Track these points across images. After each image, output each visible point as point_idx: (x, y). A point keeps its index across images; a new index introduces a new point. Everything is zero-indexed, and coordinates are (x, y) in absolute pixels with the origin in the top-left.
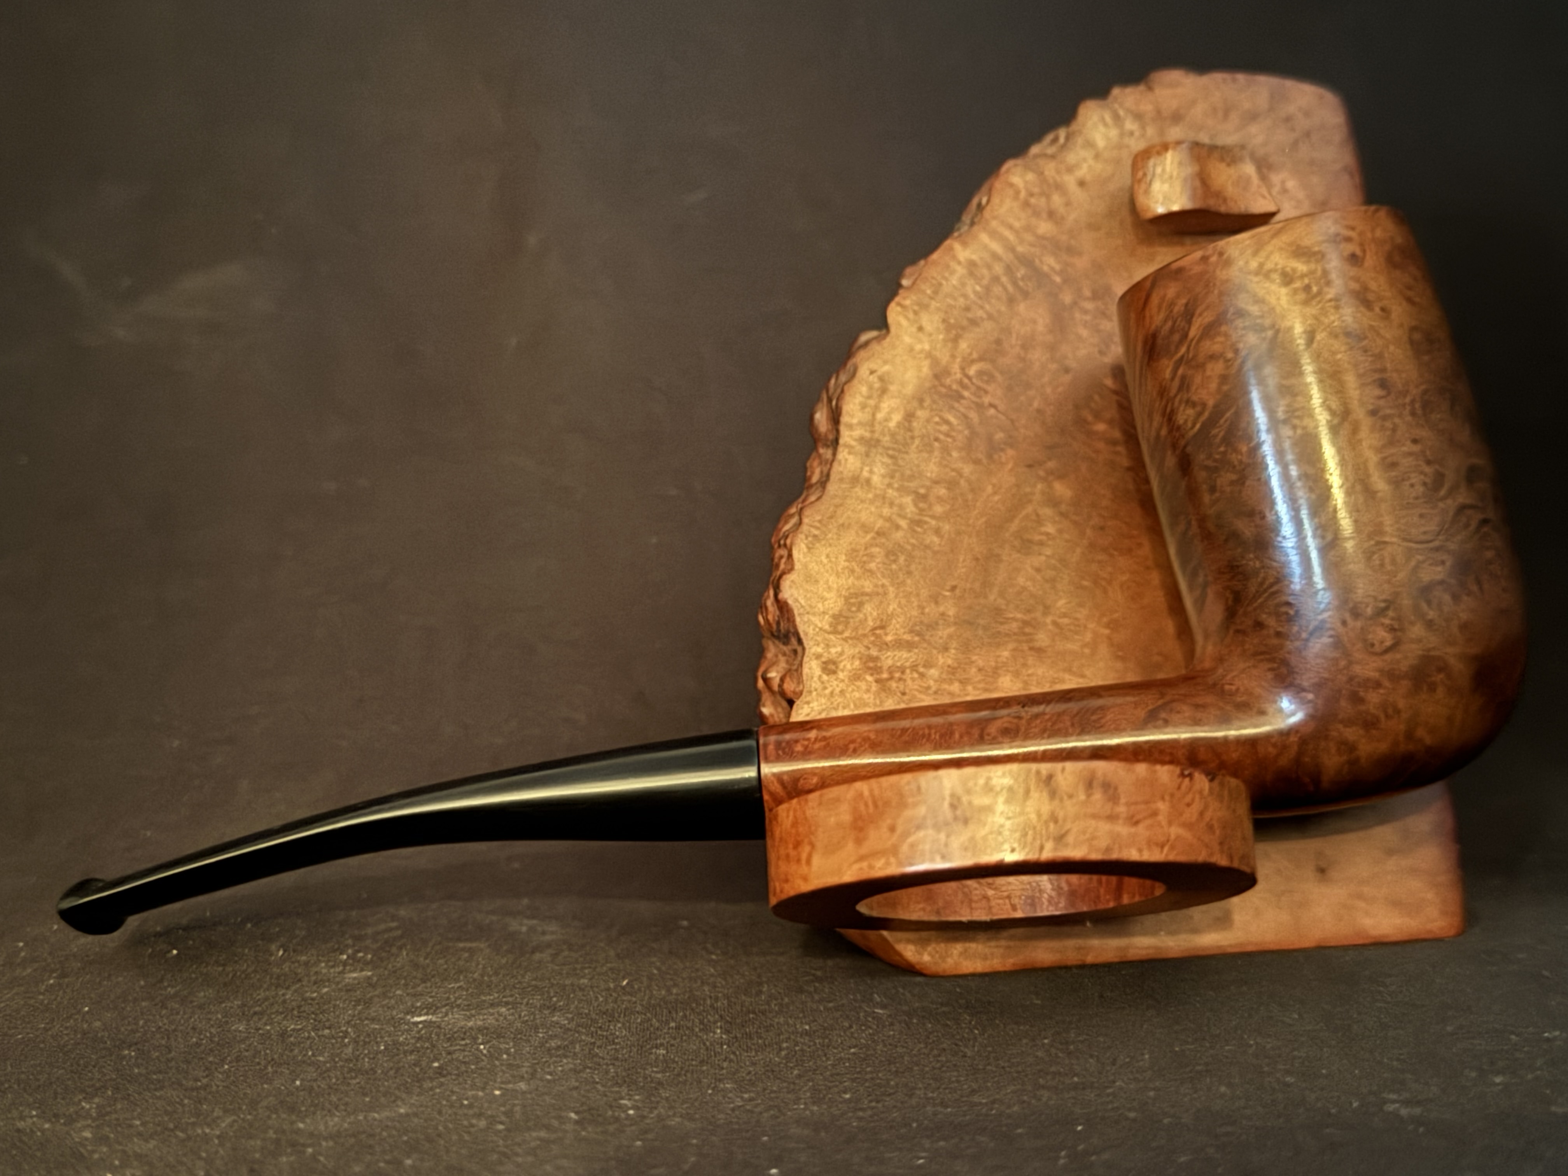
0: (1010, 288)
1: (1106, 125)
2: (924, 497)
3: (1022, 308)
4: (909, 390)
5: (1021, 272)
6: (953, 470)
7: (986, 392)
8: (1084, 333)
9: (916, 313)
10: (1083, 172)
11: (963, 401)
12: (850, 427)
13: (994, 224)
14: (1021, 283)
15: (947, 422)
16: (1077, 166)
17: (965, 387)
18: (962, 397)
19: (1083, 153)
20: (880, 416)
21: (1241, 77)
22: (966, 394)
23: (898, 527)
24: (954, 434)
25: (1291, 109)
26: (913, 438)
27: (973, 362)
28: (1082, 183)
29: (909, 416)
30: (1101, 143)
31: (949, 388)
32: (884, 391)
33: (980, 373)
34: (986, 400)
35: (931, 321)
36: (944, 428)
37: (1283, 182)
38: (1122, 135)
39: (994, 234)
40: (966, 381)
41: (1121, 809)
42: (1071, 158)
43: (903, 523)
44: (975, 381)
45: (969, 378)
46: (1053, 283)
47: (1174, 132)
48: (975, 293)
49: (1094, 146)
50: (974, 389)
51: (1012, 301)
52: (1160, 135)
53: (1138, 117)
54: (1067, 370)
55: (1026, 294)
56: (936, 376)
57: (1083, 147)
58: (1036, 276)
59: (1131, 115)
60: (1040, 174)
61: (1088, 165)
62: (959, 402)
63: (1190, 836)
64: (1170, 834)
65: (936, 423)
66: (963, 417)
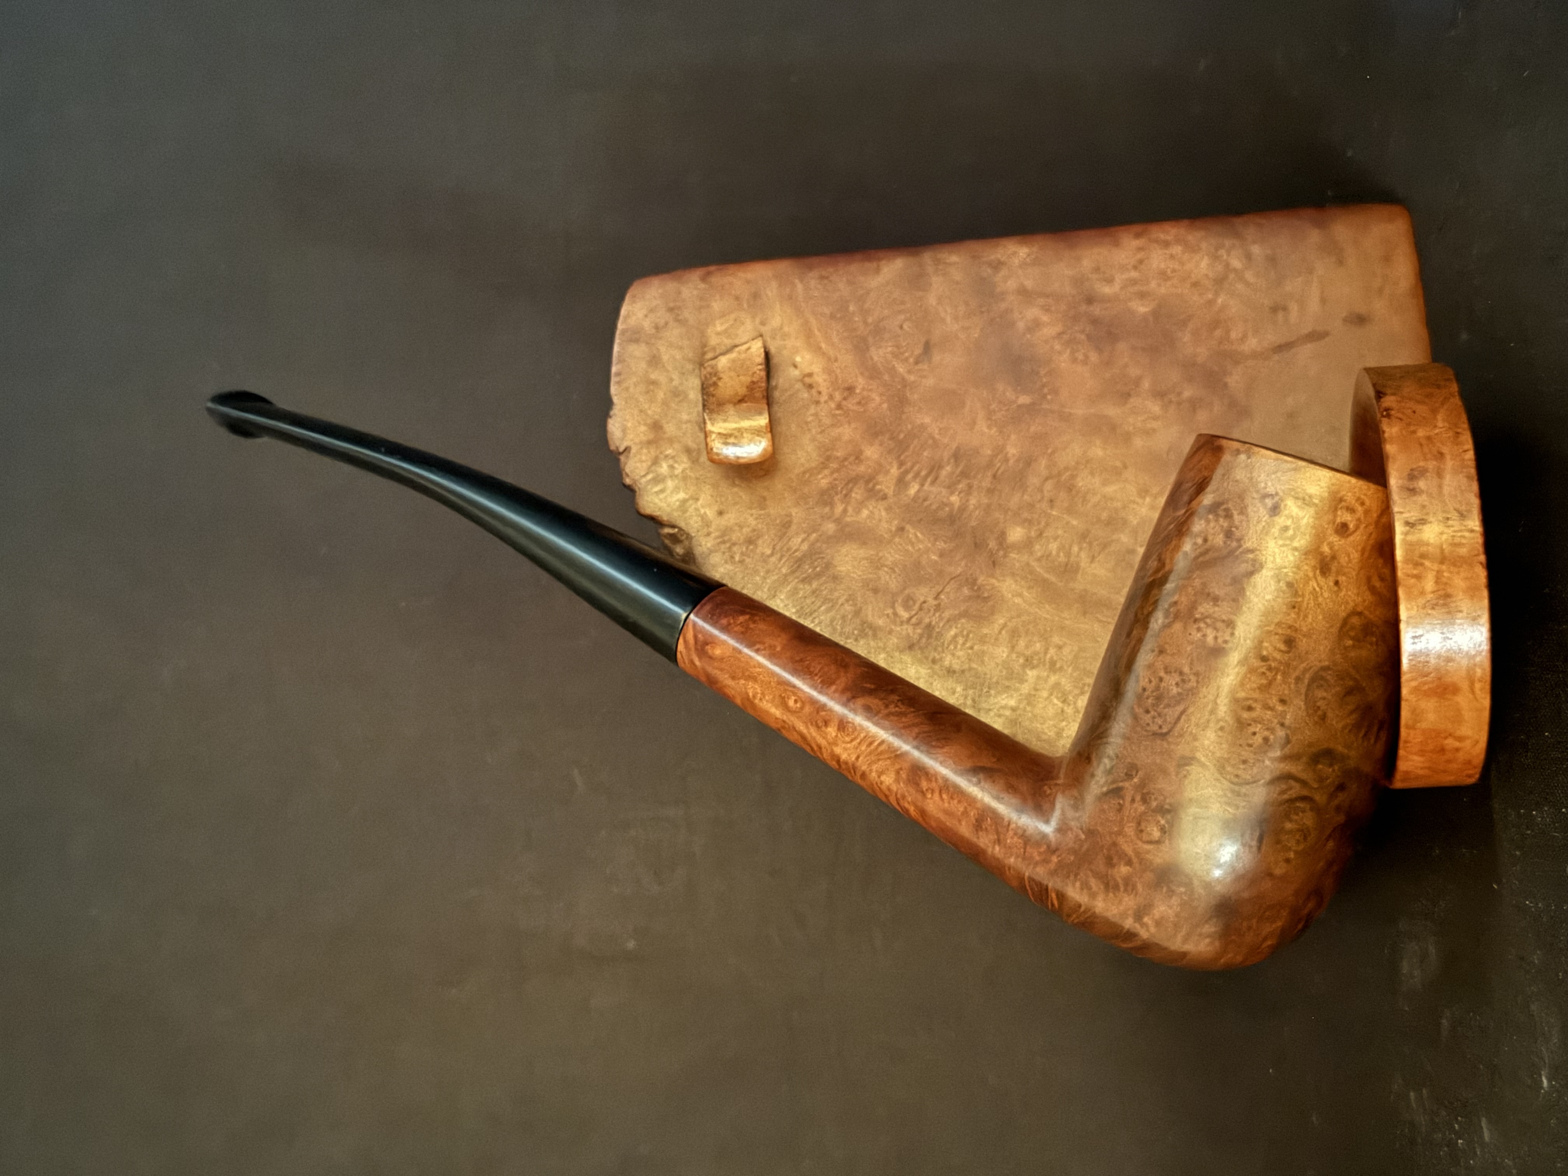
0: (822, 579)
1: (662, 491)
2: (1028, 659)
3: (843, 568)
5: (807, 570)
6: (1000, 632)
7: (924, 602)
8: (865, 513)
10: (710, 513)
11: (934, 623)
14: (818, 570)
15: (955, 637)
16: (703, 517)
17: (920, 621)
18: (930, 624)
19: (690, 512)
21: (614, 369)
22: (927, 620)
24: (965, 633)
25: (647, 324)
26: (970, 669)
27: (895, 614)
28: (720, 513)
30: (682, 495)
31: (921, 636)
33: (907, 607)
34: (932, 602)
36: (961, 640)
37: (718, 334)
38: (672, 476)
40: (914, 620)
41: (1431, 465)
42: (693, 523)
43: (1053, 679)
44: (914, 612)
45: (911, 618)
46: (817, 541)
47: (670, 429)
48: (828, 610)
49: (684, 501)
50: (922, 614)
51: (835, 578)
52: (671, 441)
53: (656, 462)
54: (901, 529)
55: (828, 566)
56: (911, 647)
57: (685, 511)
58: (812, 554)
59: (653, 468)
60: (711, 552)
61: (703, 507)
62: (935, 627)
63: (1443, 411)
64: (1445, 427)
65: (955, 648)
66: (949, 622)
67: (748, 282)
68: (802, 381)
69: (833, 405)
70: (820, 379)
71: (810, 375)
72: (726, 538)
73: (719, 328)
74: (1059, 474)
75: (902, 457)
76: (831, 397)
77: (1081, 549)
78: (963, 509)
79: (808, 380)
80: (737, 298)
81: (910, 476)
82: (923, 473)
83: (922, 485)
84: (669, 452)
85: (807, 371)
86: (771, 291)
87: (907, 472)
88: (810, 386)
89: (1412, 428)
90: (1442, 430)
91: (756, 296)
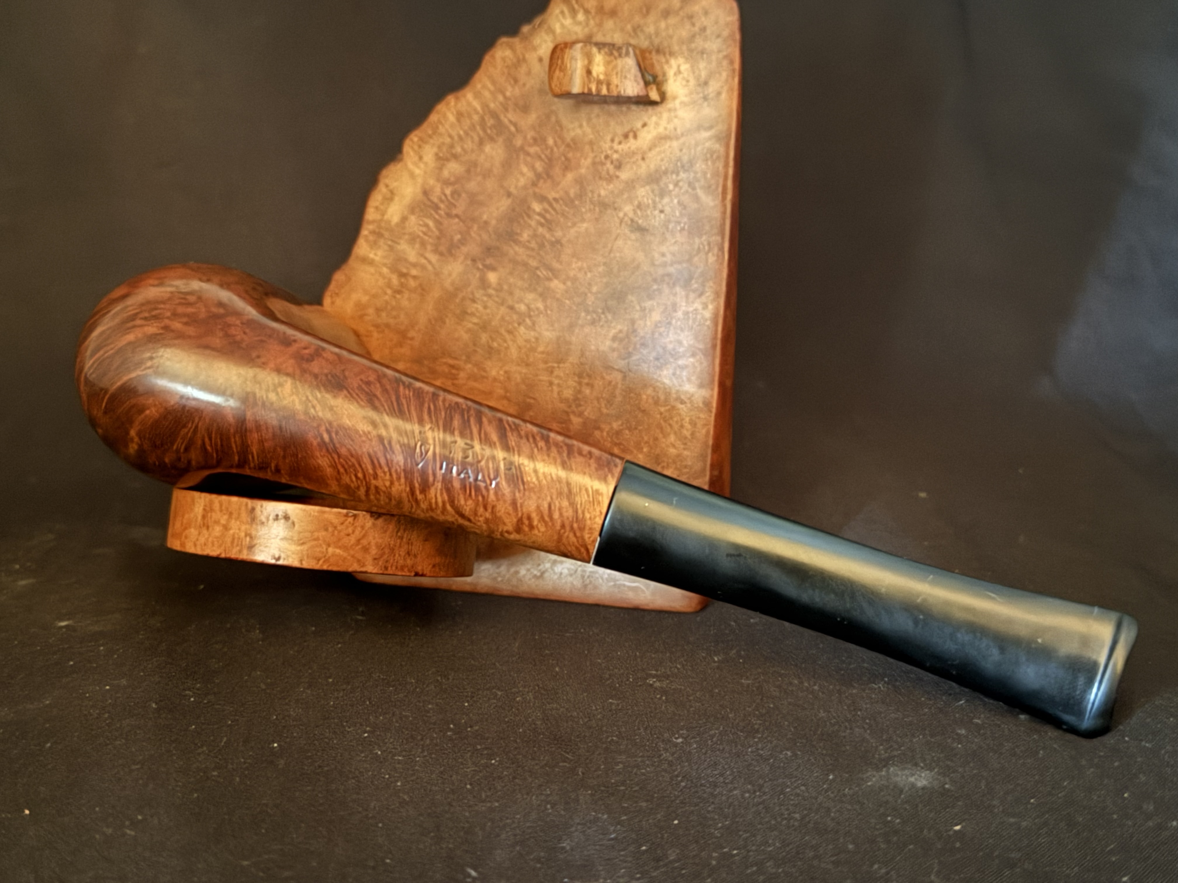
0: (481, 133)
1: (564, 16)
2: (405, 275)
3: (488, 148)
4: (407, 200)
5: (490, 122)
6: (426, 258)
7: (455, 206)
8: (525, 170)
9: (420, 147)
10: (539, 51)
11: (439, 211)
12: (369, 222)
13: (479, 86)
14: (489, 131)
15: (426, 225)
16: (539, 46)
17: (442, 201)
18: (439, 208)
19: (545, 37)
20: (386, 217)
22: (442, 206)
23: (386, 293)
24: (429, 233)
26: (404, 234)
29: (404, 219)
30: (558, 30)
31: (432, 202)
32: (391, 199)
33: (453, 193)
34: (454, 212)
35: (429, 153)
36: (424, 229)
37: (679, 66)
38: (574, 23)
39: (478, 95)
40: (443, 198)
41: (295, 535)
42: (537, 41)
43: (389, 291)
44: (449, 198)
45: (445, 195)
46: (509, 130)
47: (609, 24)
48: (459, 135)
49: (553, 32)
50: (447, 203)
51: (481, 143)
52: (600, 25)
53: (587, 12)
54: (509, 195)
55: (492, 139)
56: (425, 193)
57: (546, 33)
58: (499, 126)
59: (581, 9)
60: (514, 51)
61: (547, 46)
62: (437, 213)
63: (345, 555)
64: (327, 552)
65: (420, 225)
66: (438, 223)
67: (719, 94)
68: (631, 130)
69: (609, 152)
70: (632, 144)
71: (635, 137)
72: (522, 63)
73: (683, 68)
74: (530, 317)
75: (561, 202)
76: (616, 152)
77: (475, 324)
78: (517, 242)
79: (631, 135)
80: (706, 83)
81: (546, 206)
82: (548, 216)
83: (539, 214)
84: (592, 22)
85: (639, 135)
86: (708, 112)
87: (551, 205)
88: (626, 136)
89: (330, 529)
90: (324, 550)
91: (705, 98)
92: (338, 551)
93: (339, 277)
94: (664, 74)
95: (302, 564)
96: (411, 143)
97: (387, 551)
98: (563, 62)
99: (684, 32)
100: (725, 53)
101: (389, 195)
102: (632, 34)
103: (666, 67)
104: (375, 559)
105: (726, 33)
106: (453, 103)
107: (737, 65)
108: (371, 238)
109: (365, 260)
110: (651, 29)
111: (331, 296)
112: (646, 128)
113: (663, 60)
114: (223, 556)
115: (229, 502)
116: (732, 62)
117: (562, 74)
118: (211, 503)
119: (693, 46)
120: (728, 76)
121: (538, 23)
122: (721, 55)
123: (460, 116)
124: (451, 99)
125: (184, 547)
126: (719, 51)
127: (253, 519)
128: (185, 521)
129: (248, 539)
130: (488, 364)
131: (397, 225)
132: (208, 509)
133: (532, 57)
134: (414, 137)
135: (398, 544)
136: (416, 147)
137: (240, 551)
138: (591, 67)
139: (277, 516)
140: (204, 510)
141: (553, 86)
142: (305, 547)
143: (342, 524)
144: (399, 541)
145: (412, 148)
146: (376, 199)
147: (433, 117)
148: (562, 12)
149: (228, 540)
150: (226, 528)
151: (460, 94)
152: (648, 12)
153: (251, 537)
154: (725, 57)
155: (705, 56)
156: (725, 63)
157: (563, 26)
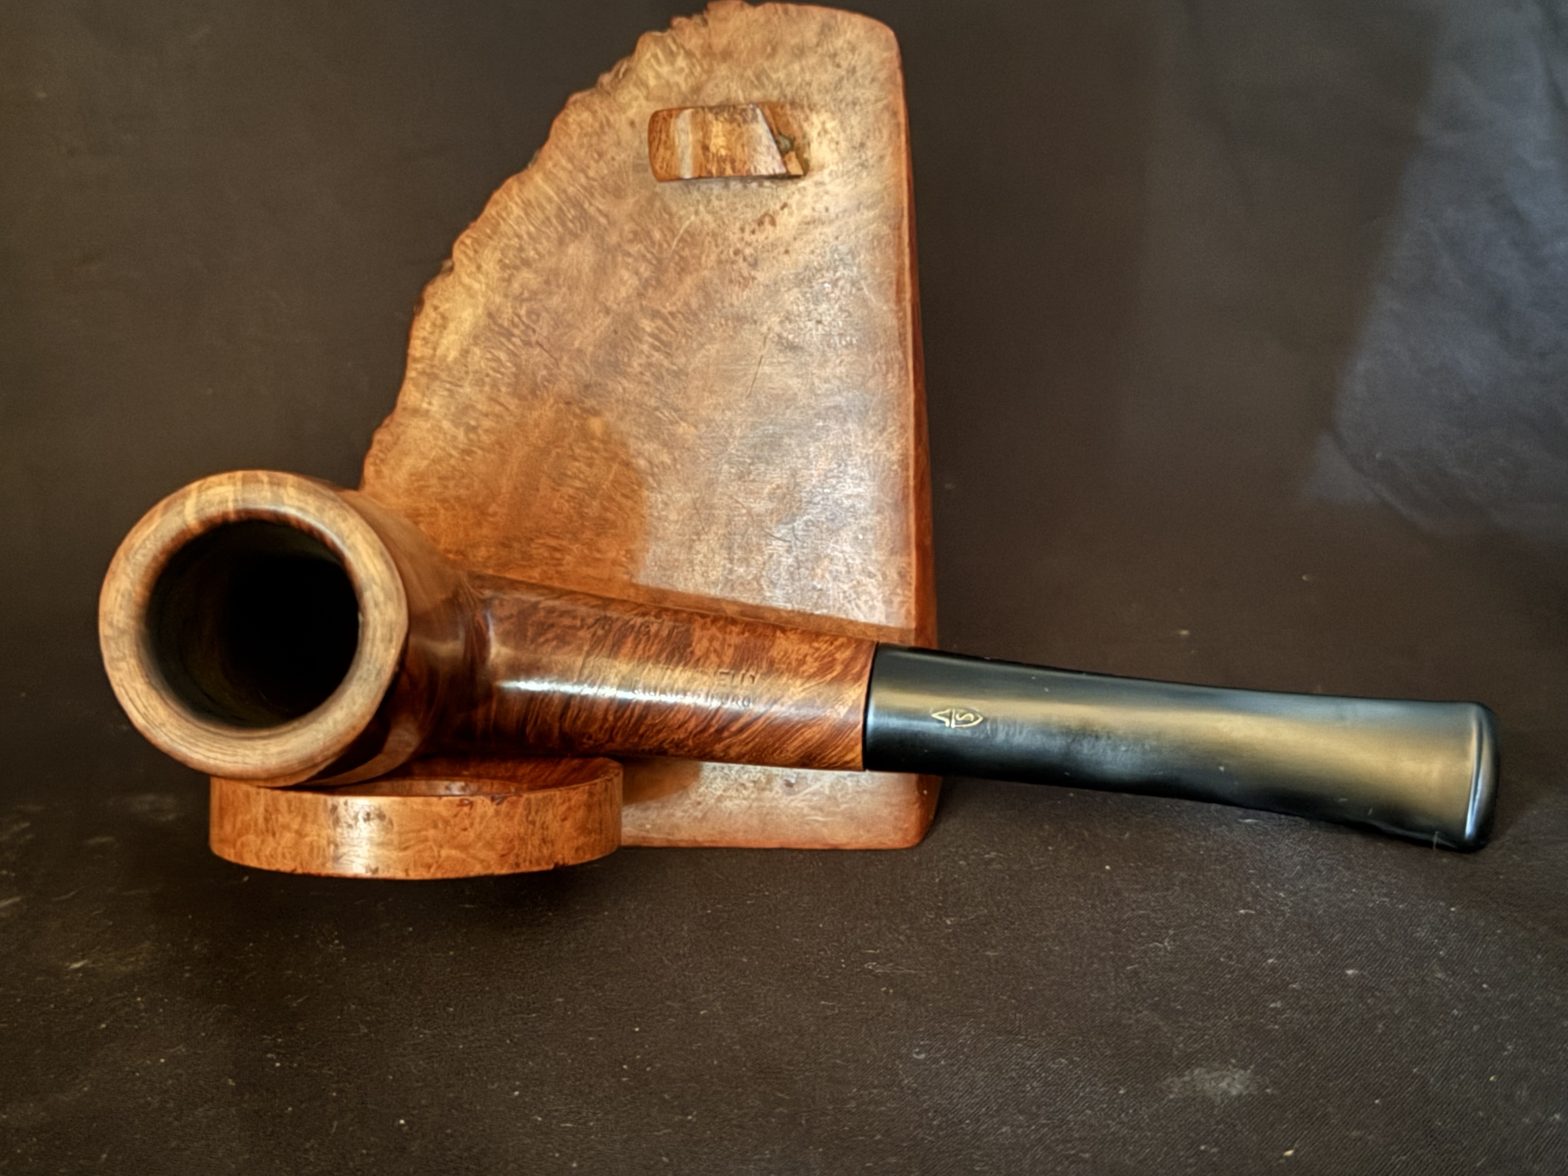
0: (560, 229)
1: (658, 61)
2: (474, 429)
3: (571, 250)
4: (467, 327)
5: (571, 213)
6: (501, 404)
7: (534, 331)
8: (626, 275)
9: (476, 252)
10: (631, 113)
11: (513, 339)
12: (416, 360)
13: (550, 164)
14: (570, 225)
15: (497, 360)
16: (630, 105)
17: (515, 325)
18: (513, 335)
19: (635, 92)
20: (439, 352)
21: (792, 8)
22: (516, 332)
23: (450, 456)
24: (503, 370)
25: (840, 43)
26: (467, 373)
27: (525, 301)
28: (632, 124)
29: (465, 353)
30: (652, 82)
31: (501, 326)
32: (444, 327)
33: (529, 313)
34: (534, 339)
35: (490, 260)
36: (494, 365)
37: (823, 123)
38: (672, 72)
39: (549, 177)
40: (516, 319)
41: (395, 838)
42: (624, 97)
43: (455, 452)
44: (524, 319)
45: (519, 317)
46: (599, 225)
47: (722, 70)
48: (529, 233)
49: (647, 86)
50: (522, 327)
51: (561, 242)
52: (710, 72)
53: (689, 54)
54: (608, 311)
55: (575, 236)
56: (490, 315)
57: (635, 85)
58: (584, 218)
59: (682, 52)
60: (594, 113)
61: (640, 106)
62: (509, 340)
63: (463, 856)
64: (439, 856)
65: (488, 359)
66: (513, 354)
67: (881, 158)
68: (766, 214)
69: (739, 246)
70: (769, 233)
71: (773, 223)
72: (606, 129)
73: (829, 125)
74: (653, 475)
75: (680, 316)
76: (749, 244)
77: (578, 489)
78: (624, 374)
79: (767, 219)
80: (862, 145)
81: (660, 323)
82: (663, 337)
83: (652, 335)
84: (698, 69)
85: (778, 220)
86: (868, 183)
87: (666, 321)
88: (761, 223)
89: (440, 825)
90: (436, 853)
91: (863, 165)
92: (454, 852)
93: (381, 436)
94: (804, 136)
95: (407, 874)
96: (463, 248)
97: (516, 843)
98: (668, 136)
99: (827, 76)
100: (885, 102)
101: (439, 322)
102: (756, 82)
103: (805, 125)
104: (503, 856)
105: (882, 75)
106: (515, 190)
107: (902, 118)
108: (424, 380)
109: (416, 412)
110: (781, 75)
111: (375, 464)
112: (786, 210)
113: (802, 116)
114: (300, 871)
115: (302, 802)
116: (895, 114)
117: (668, 153)
118: (275, 800)
119: (840, 94)
120: (891, 133)
121: (623, 70)
122: (880, 105)
123: (527, 205)
124: (512, 183)
125: (242, 858)
126: (877, 100)
127: (337, 822)
128: (239, 825)
129: (332, 847)
130: (603, 543)
131: (456, 361)
132: (271, 809)
133: (620, 121)
134: (466, 238)
135: (529, 831)
136: (471, 253)
137: (323, 865)
138: (707, 142)
139: (368, 814)
140: (266, 810)
141: (657, 167)
142: (409, 852)
143: (456, 816)
144: (531, 827)
145: (465, 253)
146: (422, 328)
147: (490, 210)
148: (655, 56)
149: (306, 850)
150: (300, 834)
151: (523, 175)
152: (774, 50)
153: (336, 846)
154: (886, 107)
155: (858, 108)
156: (886, 116)
157: (658, 76)
